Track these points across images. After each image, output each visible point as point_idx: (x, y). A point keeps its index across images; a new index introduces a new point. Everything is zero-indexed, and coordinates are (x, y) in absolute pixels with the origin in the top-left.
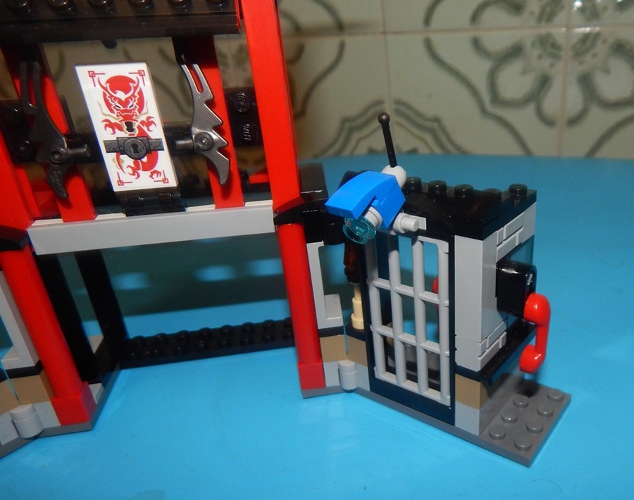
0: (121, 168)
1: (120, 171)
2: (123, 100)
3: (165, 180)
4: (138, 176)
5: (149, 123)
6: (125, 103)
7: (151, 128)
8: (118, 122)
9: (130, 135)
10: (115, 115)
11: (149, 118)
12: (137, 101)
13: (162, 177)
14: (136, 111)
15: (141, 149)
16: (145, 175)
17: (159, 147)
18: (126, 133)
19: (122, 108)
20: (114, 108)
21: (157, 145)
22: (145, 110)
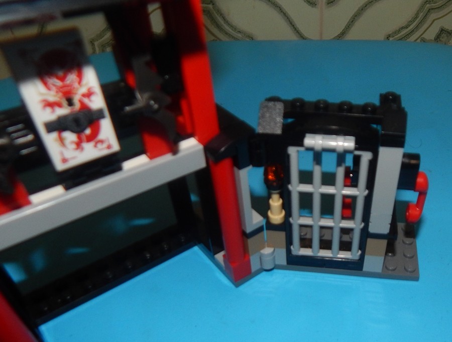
0: (64, 145)
1: (63, 149)
3: (109, 147)
4: (83, 149)
5: (89, 94)
7: (92, 98)
8: (57, 99)
9: (71, 110)
10: (53, 93)
11: (89, 89)
13: (107, 144)
14: (76, 83)
15: (84, 121)
16: (88, 146)
17: (102, 115)
18: (67, 109)
19: (61, 84)
21: (100, 114)
22: (84, 81)
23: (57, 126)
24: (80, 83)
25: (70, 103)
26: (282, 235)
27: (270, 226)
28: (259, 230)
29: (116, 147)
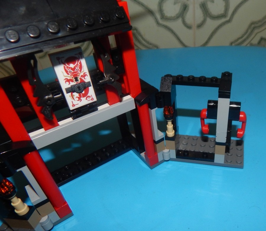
0: (73, 99)
1: (73, 100)
2: (73, 67)
3: (92, 99)
4: (81, 100)
5: (84, 76)
6: (73, 69)
7: (85, 78)
8: (71, 78)
9: (76, 83)
10: (70, 76)
11: (85, 73)
12: (79, 67)
13: (91, 98)
14: (79, 71)
15: (82, 88)
16: (83, 99)
17: (89, 85)
18: (75, 82)
19: (73, 72)
20: (69, 72)
21: (88, 85)
22: (82, 70)
23: (71, 90)
24: (80, 71)
25: (76, 80)
26: (173, 143)
27: (167, 138)
28: (162, 140)
29: (95, 100)
